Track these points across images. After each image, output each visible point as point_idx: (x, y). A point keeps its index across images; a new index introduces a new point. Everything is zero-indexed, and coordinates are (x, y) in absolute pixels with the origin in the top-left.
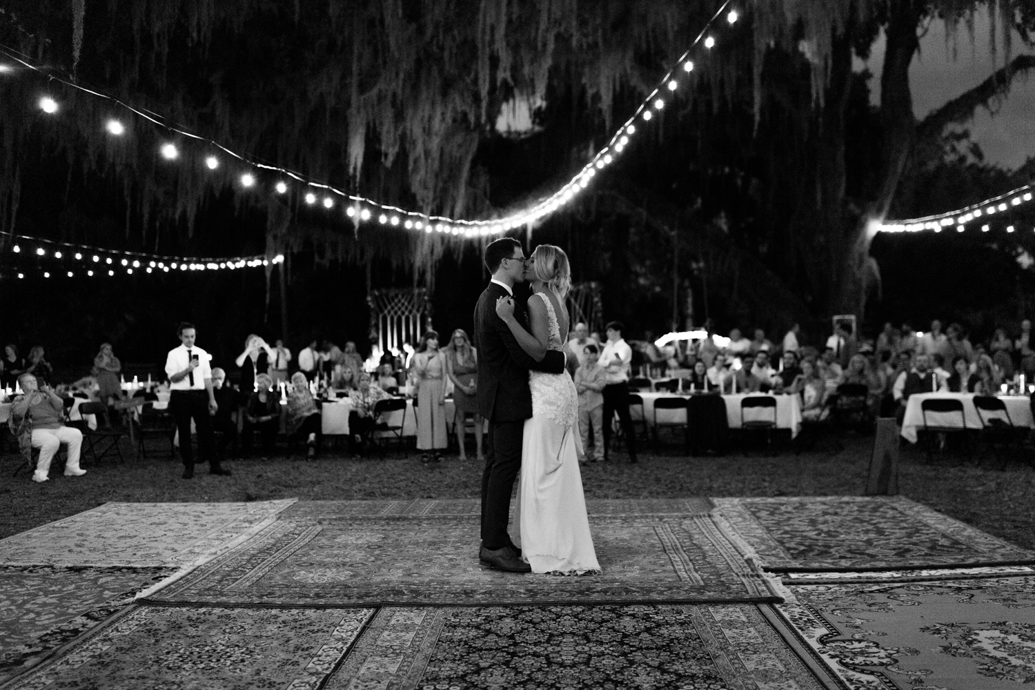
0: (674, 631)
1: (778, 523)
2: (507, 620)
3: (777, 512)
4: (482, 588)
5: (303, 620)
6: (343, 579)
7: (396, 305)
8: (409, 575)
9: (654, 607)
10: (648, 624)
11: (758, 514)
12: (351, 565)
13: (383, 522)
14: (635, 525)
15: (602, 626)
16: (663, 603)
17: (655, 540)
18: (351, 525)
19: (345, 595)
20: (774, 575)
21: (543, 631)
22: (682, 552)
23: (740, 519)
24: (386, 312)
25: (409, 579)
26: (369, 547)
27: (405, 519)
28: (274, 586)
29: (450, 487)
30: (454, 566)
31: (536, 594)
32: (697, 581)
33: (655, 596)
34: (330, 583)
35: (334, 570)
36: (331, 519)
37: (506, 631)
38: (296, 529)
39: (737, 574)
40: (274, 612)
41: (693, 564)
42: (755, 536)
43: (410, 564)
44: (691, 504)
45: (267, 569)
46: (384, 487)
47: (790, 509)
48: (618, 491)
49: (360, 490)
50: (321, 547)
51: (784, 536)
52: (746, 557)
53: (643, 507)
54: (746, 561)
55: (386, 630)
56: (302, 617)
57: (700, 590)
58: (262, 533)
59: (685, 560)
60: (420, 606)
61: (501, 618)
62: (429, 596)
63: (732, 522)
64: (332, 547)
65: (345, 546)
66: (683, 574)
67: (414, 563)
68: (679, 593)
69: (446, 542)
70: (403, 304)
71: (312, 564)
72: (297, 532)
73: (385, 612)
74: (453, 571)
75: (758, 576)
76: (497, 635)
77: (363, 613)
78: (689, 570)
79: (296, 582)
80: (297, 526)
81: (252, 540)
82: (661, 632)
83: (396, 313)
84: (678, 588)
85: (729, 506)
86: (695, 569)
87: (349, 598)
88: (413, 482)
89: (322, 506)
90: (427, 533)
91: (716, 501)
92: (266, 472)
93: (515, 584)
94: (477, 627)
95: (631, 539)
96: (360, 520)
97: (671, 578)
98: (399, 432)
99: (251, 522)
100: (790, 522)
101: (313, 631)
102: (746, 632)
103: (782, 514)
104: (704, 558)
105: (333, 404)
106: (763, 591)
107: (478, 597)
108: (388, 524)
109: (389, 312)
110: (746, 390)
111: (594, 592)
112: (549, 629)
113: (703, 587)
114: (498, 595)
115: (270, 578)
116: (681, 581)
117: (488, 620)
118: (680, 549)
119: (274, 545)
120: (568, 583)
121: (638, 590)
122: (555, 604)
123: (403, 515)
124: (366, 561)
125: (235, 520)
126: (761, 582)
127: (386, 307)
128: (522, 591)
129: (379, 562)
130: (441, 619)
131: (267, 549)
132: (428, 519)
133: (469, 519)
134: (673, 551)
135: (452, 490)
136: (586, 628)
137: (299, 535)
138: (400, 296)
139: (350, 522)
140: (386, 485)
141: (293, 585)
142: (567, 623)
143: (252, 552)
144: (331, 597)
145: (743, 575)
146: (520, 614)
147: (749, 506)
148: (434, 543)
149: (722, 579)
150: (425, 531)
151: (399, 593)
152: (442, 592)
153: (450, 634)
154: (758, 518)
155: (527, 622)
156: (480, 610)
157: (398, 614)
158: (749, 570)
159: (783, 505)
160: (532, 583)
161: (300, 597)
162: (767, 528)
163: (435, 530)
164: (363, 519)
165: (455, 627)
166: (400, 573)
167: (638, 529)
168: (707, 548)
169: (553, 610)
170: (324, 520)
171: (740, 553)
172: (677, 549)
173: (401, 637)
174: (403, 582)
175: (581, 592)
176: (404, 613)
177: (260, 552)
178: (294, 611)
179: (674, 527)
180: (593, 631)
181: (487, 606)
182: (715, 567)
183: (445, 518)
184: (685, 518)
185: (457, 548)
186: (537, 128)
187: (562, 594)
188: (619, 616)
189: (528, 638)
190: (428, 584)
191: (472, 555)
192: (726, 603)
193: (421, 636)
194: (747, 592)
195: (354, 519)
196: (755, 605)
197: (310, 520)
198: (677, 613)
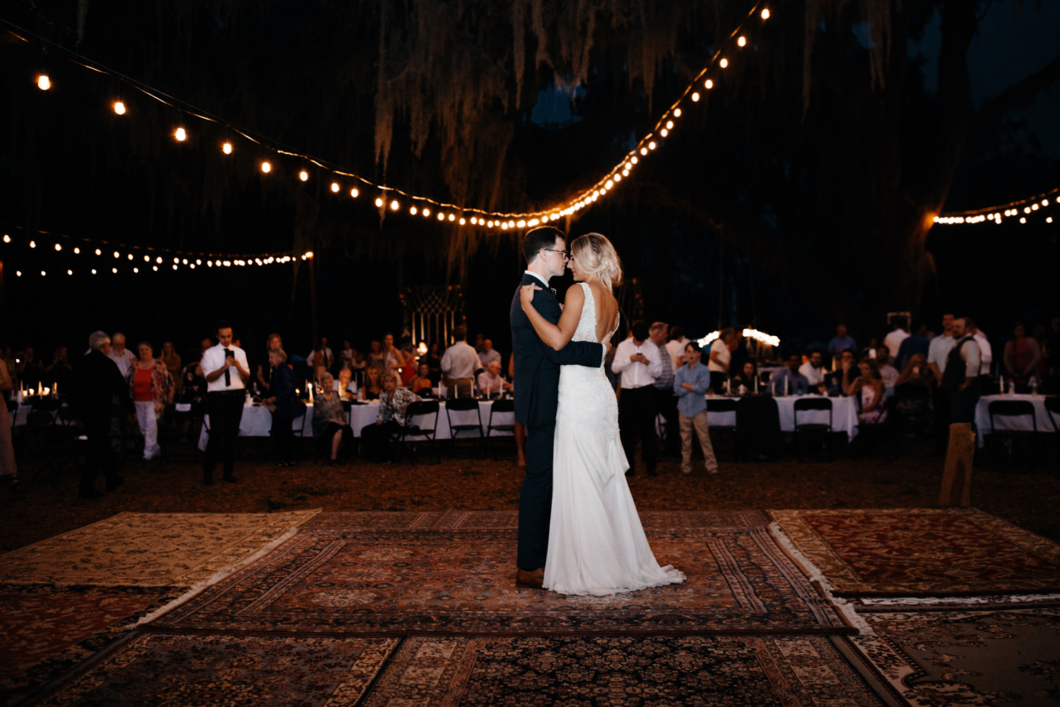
0: (737, 669)
1: (844, 539)
2: (548, 654)
3: (842, 526)
4: (519, 615)
5: (320, 651)
6: (366, 602)
7: (430, 302)
8: (439, 598)
9: (712, 639)
10: (706, 660)
11: (820, 529)
12: (375, 586)
13: (412, 537)
14: (687, 540)
15: (655, 663)
16: (722, 633)
17: (708, 558)
18: (377, 539)
19: (368, 622)
20: (845, 601)
21: (587, 668)
22: (740, 572)
23: (801, 534)
24: (419, 310)
25: (440, 603)
26: (395, 565)
27: (435, 533)
28: (290, 610)
29: (485, 496)
30: (487, 588)
31: (579, 622)
32: (759, 608)
33: (712, 625)
34: (351, 607)
35: (357, 591)
36: (355, 533)
37: (545, 667)
38: (317, 543)
39: (803, 599)
40: (288, 641)
41: (753, 587)
42: (818, 555)
43: (440, 586)
44: (746, 517)
45: (284, 590)
46: (416, 495)
47: (854, 523)
48: (665, 500)
49: (389, 498)
50: (343, 565)
51: (852, 554)
52: (812, 580)
53: (693, 520)
54: (812, 583)
55: (412, 664)
56: (319, 648)
57: (763, 618)
58: (281, 548)
59: (744, 582)
60: (449, 635)
61: (540, 651)
62: (460, 624)
63: (792, 538)
64: (356, 564)
65: (370, 564)
66: (743, 599)
67: (444, 584)
68: (740, 622)
69: (479, 560)
70: (437, 302)
71: (333, 585)
72: (319, 547)
73: (411, 643)
74: (487, 594)
75: (828, 602)
76: (536, 672)
77: (386, 643)
78: (749, 594)
79: (315, 605)
80: (320, 540)
81: (269, 556)
82: (722, 669)
83: (429, 310)
84: (738, 616)
85: (788, 519)
86: (755, 593)
87: (372, 626)
88: (445, 490)
89: (347, 517)
90: (459, 550)
91: (773, 513)
92: (292, 478)
93: (555, 610)
94: (514, 662)
95: (683, 556)
96: (388, 533)
97: (730, 603)
98: (431, 436)
99: (270, 536)
100: (857, 538)
101: (330, 666)
102: (819, 671)
103: (846, 528)
104: (765, 579)
105: (363, 406)
106: (834, 620)
107: (515, 625)
108: (417, 538)
109: (422, 310)
110: (799, 391)
111: (644, 621)
112: (595, 665)
113: (766, 615)
114: (536, 624)
115: (287, 601)
116: (741, 607)
117: (526, 653)
118: (738, 569)
119: (293, 562)
120: (615, 609)
121: (693, 618)
122: (601, 634)
123: (434, 528)
124: (392, 581)
125: (253, 533)
126: (831, 610)
127: (419, 305)
128: (563, 618)
129: (406, 583)
130: (473, 651)
131: (286, 567)
132: (461, 532)
133: (504, 533)
134: (729, 572)
135: (487, 498)
136: (637, 664)
137: (321, 550)
138: (434, 294)
139: (376, 536)
140: (417, 493)
141: (311, 609)
142: (615, 658)
143: (269, 570)
144: (352, 624)
145: (810, 601)
146: (562, 646)
147: (810, 519)
148: (467, 561)
149: (787, 605)
150: (456, 548)
151: (427, 620)
152: (474, 619)
153: (483, 671)
154: (821, 533)
155: (569, 656)
156: (516, 641)
157: (425, 645)
158: (816, 594)
159: (846, 517)
160: (575, 609)
161: (317, 624)
162: (832, 544)
163: (468, 546)
164: (391, 532)
165: (488, 662)
166: (429, 595)
167: (689, 544)
168: (767, 567)
169: (598, 641)
170: (349, 533)
171: (804, 574)
172: (734, 569)
173: (428, 674)
174: (431, 607)
175: (630, 621)
176: (433, 644)
177: (279, 569)
178: (311, 641)
179: (729, 544)
180: (645, 668)
181: (524, 636)
182: (777, 590)
183: (478, 532)
184: (741, 533)
185: (491, 567)
186: (577, 119)
187: (608, 623)
188: (674, 650)
189: (570, 676)
190: (459, 609)
191: (508, 574)
192: (792, 634)
193: (451, 672)
194: (816, 621)
195: (380, 533)
196: (827, 637)
197: (333, 533)
198: (739, 646)
